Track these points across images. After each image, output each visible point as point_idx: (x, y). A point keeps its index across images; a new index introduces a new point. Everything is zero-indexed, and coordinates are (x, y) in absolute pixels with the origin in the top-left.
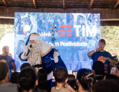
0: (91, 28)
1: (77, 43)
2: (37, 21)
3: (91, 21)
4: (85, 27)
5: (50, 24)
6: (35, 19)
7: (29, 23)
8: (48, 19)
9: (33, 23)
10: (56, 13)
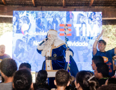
0: (92, 27)
1: (77, 43)
2: (35, 20)
3: (92, 20)
4: (86, 26)
5: (49, 22)
6: (34, 17)
7: (28, 22)
8: (47, 18)
9: (32, 21)
10: (55, 11)
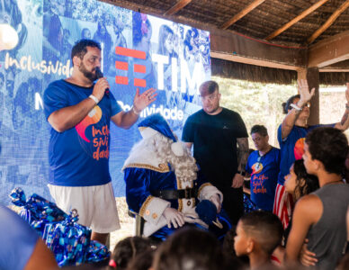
1: (158, 109)
2: (42, 18)
4: (179, 65)
5: (86, 35)
10: (104, 4)
